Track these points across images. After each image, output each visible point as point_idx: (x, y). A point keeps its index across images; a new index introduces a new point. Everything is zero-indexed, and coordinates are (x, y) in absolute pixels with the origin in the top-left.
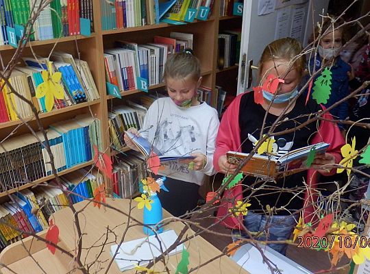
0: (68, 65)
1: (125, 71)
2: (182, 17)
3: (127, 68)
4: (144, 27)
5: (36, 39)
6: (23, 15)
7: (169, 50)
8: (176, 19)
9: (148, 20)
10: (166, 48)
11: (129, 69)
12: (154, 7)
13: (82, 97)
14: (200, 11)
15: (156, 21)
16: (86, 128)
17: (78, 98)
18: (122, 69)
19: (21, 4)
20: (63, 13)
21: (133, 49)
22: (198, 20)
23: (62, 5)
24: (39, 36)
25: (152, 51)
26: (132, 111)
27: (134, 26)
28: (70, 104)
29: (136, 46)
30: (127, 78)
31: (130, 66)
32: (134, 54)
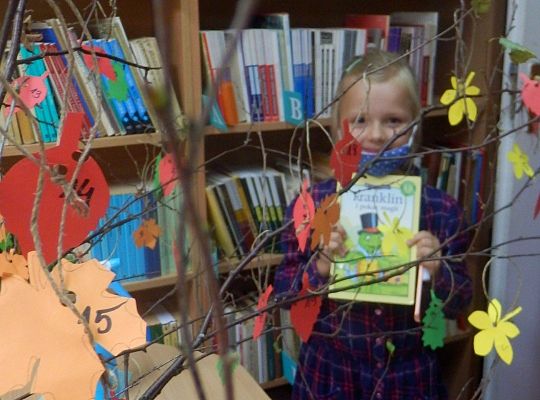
1: (254, 75)
3: (260, 67)
7: (370, 39)
10: (361, 34)
11: (266, 72)
13: (140, 121)
17: (131, 122)
18: (246, 68)
21: (277, 26)
25: (327, 38)
26: (272, 174)
28: (110, 131)
29: (285, 18)
30: (259, 92)
31: (269, 63)
32: (278, 36)
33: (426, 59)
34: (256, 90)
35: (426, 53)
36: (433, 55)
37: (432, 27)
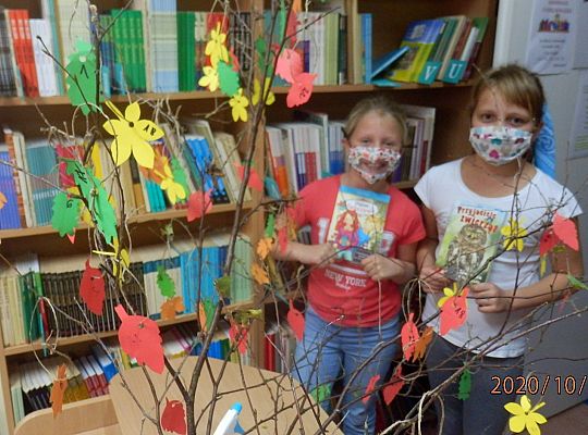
0: (201, 138)
1: (302, 159)
2: (413, 75)
3: (306, 154)
4: (342, 87)
5: (148, 90)
6: (130, 51)
8: (403, 78)
9: (350, 76)
11: (310, 157)
12: (364, 55)
13: (220, 195)
14: (450, 67)
15: (364, 78)
16: (224, 248)
18: (296, 155)
19: (128, 32)
20: (198, 52)
21: (319, 122)
22: (445, 83)
23: (197, 38)
24: (154, 85)
27: (322, 83)
29: (325, 118)
30: (304, 172)
31: (312, 151)
32: (320, 132)
33: (426, 143)
34: (303, 170)
35: (425, 139)
36: (431, 139)
37: (430, 119)
